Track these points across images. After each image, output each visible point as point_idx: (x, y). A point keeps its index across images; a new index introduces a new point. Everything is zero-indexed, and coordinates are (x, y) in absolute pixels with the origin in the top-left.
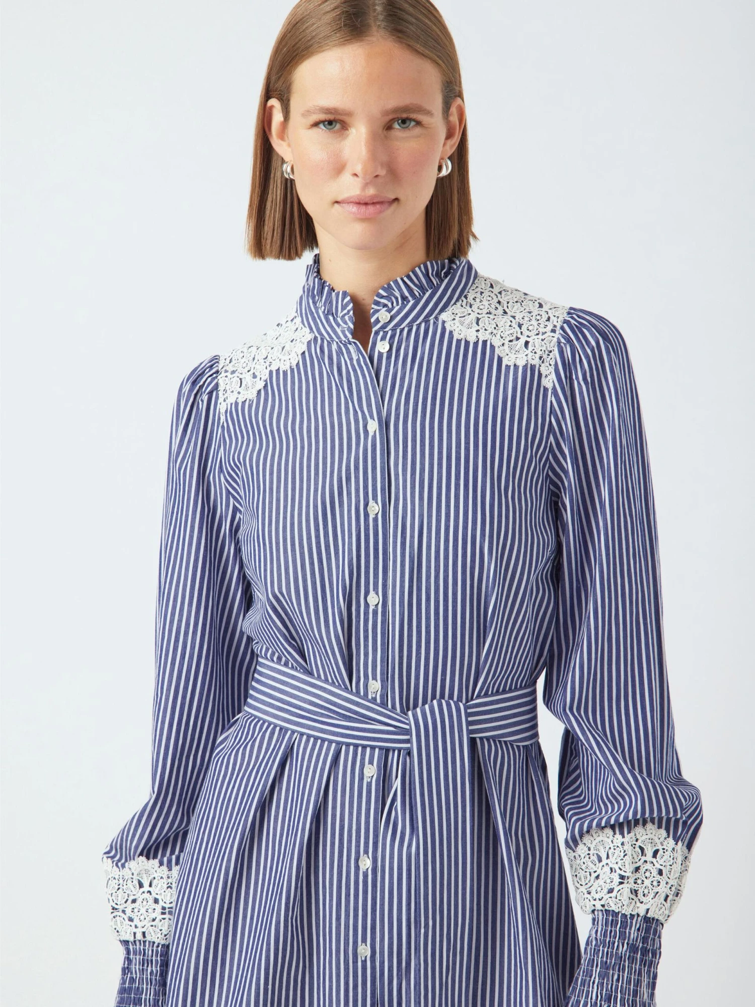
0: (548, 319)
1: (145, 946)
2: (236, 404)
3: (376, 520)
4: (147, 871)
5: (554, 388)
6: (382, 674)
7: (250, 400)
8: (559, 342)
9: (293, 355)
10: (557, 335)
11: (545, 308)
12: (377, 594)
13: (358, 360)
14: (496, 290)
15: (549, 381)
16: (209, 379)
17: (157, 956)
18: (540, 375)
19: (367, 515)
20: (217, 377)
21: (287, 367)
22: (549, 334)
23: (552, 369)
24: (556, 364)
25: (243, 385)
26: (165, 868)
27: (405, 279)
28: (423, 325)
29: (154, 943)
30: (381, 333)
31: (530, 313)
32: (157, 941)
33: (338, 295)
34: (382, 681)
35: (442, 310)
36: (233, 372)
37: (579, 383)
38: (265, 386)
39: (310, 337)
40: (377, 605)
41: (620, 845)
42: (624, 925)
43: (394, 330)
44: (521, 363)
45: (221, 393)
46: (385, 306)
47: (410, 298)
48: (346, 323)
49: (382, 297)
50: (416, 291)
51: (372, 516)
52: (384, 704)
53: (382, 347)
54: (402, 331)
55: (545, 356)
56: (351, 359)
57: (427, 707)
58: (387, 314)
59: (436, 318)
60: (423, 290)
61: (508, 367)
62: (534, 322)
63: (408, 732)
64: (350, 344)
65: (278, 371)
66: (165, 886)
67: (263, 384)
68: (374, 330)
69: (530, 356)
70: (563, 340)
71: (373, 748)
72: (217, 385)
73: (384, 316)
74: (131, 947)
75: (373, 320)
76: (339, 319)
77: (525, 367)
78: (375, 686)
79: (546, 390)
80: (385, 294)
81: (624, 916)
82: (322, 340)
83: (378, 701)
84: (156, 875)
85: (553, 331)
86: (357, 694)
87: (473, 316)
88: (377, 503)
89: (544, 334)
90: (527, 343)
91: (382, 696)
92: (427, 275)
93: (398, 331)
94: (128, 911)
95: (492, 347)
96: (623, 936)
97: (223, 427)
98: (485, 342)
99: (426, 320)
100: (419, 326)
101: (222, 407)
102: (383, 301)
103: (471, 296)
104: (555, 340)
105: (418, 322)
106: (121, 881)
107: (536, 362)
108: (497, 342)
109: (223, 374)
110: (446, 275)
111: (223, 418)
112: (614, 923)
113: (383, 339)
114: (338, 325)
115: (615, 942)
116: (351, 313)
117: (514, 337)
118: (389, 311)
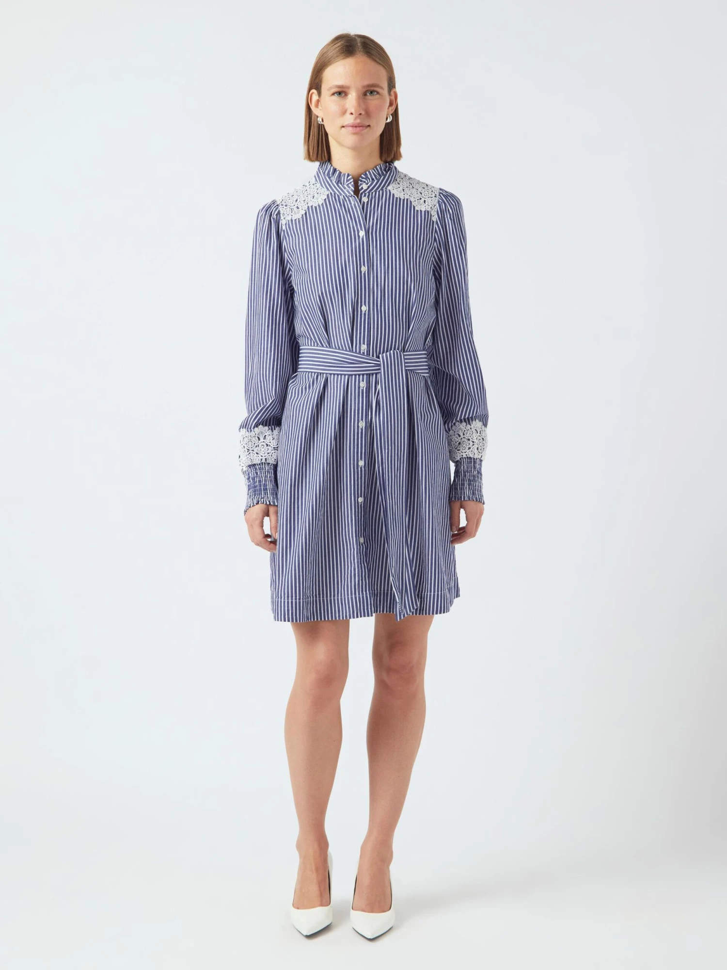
0: (432, 191)
1: (265, 465)
2: (292, 220)
3: (365, 274)
4: (262, 433)
5: (437, 222)
6: (367, 341)
7: (299, 219)
8: (439, 202)
9: (320, 199)
10: (437, 198)
11: (429, 187)
12: (366, 306)
13: (355, 205)
14: (407, 178)
15: (435, 218)
16: (275, 208)
17: (271, 470)
18: (431, 215)
19: (361, 272)
20: (278, 208)
21: (317, 205)
22: (434, 198)
23: (436, 213)
24: (438, 211)
25: (293, 212)
26: (270, 430)
27: (373, 171)
28: (381, 192)
29: (269, 464)
30: (363, 194)
31: (424, 188)
32: (271, 462)
33: (345, 174)
34: (367, 345)
35: (388, 185)
36: (286, 206)
37: (448, 219)
38: (306, 213)
39: (328, 192)
40: (365, 311)
41: (469, 429)
42: (475, 463)
43: (369, 193)
44: (423, 210)
45: (281, 215)
46: (365, 182)
47: (375, 179)
48: (349, 187)
49: (363, 178)
50: (378, 177)
51: (363, 273)
52: (368, 354)
53: (365, 199)
54: (372, 193)
55: (433, 207)
56: (351, 203)
57: (388, 353)
58: (366, 185)
59: (386, 188)
60: (381, 176)
61: (417, 211)
62: (426, 192)
63: (379, 365)
64: (351, 197)
65: (312, 206)
66: (272, 439)
67: (304, 212)
68: (361, 192)
69: (427, 206)
70: (441, 201)
71: (363, 375)
72: (279, 212)
73: (365, 186)
74: (257, 467)
75: (360, 188)
76: (345, 186)
77: (425, 212)
78: (364, 347)
79: (433, 222)
80: (364, 177)
81: (474, 459)
82: (335, 194)
83: (366, 354)
84: (266, 434)
85: (435, 197)
86: (356, 352)
87: (401, 188)
88: (365, 266)
89: (431, 198)
90: (425, 201)
91: (367, 351)
92: (381, 169)
93: (371, 193)
94: (256, 451)
95: (411, 202)
96: (475, 468)
97: (284, 231)
98: (407, 200)
99: (382, 189)
100: (379, 191)
101: (283, 222)
102: (363, 180)
103: (398, 180)
104: (437, 200)
105: (379, 190)
106: (250, 438)
107: (429, 209)
108: (412, 200)
109: (281, 206)
110: (388, 171)
111: (284, 228)
112: (471, 462)
113: (365, 196)
114: (345, 188)
115: (471, 470)
116: (353, 183)
117: (419, 198)
118: (367, 184)
